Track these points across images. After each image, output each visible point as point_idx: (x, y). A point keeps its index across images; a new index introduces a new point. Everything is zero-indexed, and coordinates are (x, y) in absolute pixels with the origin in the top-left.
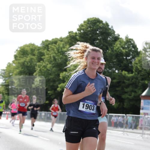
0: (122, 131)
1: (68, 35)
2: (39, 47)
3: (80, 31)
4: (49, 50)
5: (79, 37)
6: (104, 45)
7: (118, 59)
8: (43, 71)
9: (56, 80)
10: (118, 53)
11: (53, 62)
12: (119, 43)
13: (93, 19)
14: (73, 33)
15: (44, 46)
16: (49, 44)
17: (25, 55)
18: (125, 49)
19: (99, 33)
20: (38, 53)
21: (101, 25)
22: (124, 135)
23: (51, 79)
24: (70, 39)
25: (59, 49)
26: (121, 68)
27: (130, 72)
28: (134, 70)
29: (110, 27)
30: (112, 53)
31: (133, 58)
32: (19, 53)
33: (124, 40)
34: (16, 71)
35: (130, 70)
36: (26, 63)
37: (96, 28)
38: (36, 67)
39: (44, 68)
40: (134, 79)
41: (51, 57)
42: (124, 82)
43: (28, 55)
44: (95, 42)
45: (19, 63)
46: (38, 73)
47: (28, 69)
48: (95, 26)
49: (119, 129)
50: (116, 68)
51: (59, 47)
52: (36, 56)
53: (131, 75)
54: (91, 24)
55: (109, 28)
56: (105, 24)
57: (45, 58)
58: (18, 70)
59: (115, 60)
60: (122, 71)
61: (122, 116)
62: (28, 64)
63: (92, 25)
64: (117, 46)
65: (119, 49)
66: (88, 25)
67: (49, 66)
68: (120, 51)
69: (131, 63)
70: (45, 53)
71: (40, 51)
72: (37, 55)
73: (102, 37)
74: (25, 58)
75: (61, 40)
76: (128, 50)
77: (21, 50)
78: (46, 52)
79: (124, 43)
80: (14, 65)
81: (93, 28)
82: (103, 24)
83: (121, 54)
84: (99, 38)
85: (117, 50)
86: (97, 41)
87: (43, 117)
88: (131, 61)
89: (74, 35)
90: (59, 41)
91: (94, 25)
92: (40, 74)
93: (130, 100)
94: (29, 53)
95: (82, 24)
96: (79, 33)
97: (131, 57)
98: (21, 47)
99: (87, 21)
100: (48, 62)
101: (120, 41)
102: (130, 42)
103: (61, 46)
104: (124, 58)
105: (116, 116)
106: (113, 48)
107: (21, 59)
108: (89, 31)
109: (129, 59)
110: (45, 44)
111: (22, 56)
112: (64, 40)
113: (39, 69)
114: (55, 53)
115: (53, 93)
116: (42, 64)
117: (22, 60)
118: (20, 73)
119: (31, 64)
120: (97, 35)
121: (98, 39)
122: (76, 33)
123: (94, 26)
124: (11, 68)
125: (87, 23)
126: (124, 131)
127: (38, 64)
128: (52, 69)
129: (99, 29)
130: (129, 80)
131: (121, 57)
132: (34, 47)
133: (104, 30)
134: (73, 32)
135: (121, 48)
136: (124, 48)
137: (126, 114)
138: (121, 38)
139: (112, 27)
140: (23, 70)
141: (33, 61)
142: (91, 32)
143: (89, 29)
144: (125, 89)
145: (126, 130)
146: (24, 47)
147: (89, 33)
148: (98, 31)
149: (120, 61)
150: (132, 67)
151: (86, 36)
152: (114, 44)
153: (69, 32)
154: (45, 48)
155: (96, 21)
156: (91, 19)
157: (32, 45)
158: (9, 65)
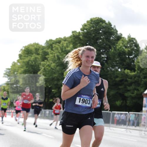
0: (125, 128)
1: (72, 34)
2: (43, 47)
3: (83, 31)
4: (53, 49)
5: (82, 36)
6: (106, 44)
7: (120, 58)
8: (47, 70)
9: (60, 78)
10: (121, 52)
11: (57, 61)
12: (122, 42)
13: (96, 19)
14: (77, 33)
15: (48, 46)
16: (53, 43)
17: (29, 55)
18: (128, 48)
19: (102, 33)
20: (42, 52)
21: (104, 25)
22: (127, 132)
23: (55, 78)
24: (73, 39)
25: (63, 49)
26: (124, 67)
27: (133, 71)
28: (136, 69)
29: (113, 26)
30: (115, 52)
31: (136, 56)
32: (24, 52)
33: (127, 39)
34: (21, 70)
35: (132, 69)
36: (30, 62)
37: (99, 27)
38: (40, 66)
39: (48, 67)
40: (136, 78)
41: (54, 56)
42: (126, 81)
43: (32, 54)
44: (98, 41)
45: (23, 62)
46: (42, 72)
47: (32, 68)
48: (99, 25)
49: (122, 126)
50: (119, 67)
51: (63, 47)
52: (40, 56)
53: (133, 73)
54: (94, 24)
55: (112, 28)
56: (108, 23)
57: (49, 57)
58: (22, 69)
59: (118, 59)
60: (125, 70)
61: (125, 113)
62: (32, 63)
63: (95, 25)
64: (119, 45)
65: (121, 48)
66: (92, 25)
67: (53, 65)
68: (123, 50)
69: (133, 61)
70: (50, 53)
71: (44, 50)
72: (42, 55)
73: (105, 37)
75: (65, 39)
76: (131, 49)
77: (25, 49)
78: (50, 51)
79: (126, 42)
80: (19, 64)
81: (96, 27)
82: (106, 23)
83: (124, 53)
84: (102, 37)
85: (120, 49)
87: (47, 115)
88: (134, 59)
89: (77, 34)
90: (63, 40)
91: (96, 24)
92: (44, 73)
93: (133, 98)
94: (33, 52)
95: (85, 23)
96: (82, 33)
97: (133, 56)
98: (26, 46)
99: (90, 21)
100: (52, 61)
101: (123, 40)
102: (132, 41)
103: (65, 45)
104: (126, 57)
105: (118, 114)
106: (116, 47)
107: (26, 58)
108: (92, 31)
109: (132, 58)
110: (49, 44)
111: (27, 55)
112: (67, 39)
113: (43, 68)
114: (59, 53)
115: (57, 92)
116: (47, 63)
117: (27, 60)
118: (25, 72)
119: (35, 63)
120: (100, 35)
121: (101, 39)
122: (79, 33)
123: (96, 26)
124: (16, 67)
125: (90, 22)
126: (127, 129)
127: (42, 63)
128: (56, 68)
129: (102, 29)
130: (131, 78)
131: (124, 56)
132: (38, 47)
133: (107, 29)
134: (76, 31)
135: (124, 48)
136: (126, 47)
137: (129, 112)
138: (124, 38)
139: (115, 26)
140: (27, 69)
141: (37, 60)
142: (94, 31)
143: (92, 28)
144: (127, 87)
145: (129, 127)
146: (28, 46)
147: (92, 32)
148: (100, 30)
149: (123, 60)
150: (135, 65)
151: (90, 36)
152: (117, 43)
153: (73, 32)
154: (49, 47)
155: (99, 20)
156: (94, 19)
157: (36, 45)
158: (14, 64)
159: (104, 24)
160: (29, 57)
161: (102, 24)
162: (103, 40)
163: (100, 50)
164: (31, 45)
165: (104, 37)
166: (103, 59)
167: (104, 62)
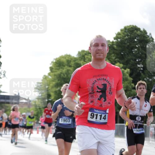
2: (75, 58)
3: (117, 40)
4: (86, 60)
5: (116, 45)
6: (142, 53)
13: (130, 27)
14: (110, 42)
15: (80, 57)
16: (86, 54)
17: (61, 67)
19: (137, 41)
20: (74, 64)
21: (139, 33)
29: (148, 34)
32: (55, 65)
34: (52, 83)
36: (62, 75)
37: (133, 36)
43: (64, 66)
44: (133, 50)
45: (55, 75)
48: (133, 34)
52: (72, 68)
54: (128, 32)
56: (143, 31)
58: (54, 83)
62: (64, 75)
63: (130, 33)
66: (126, 33)
71: (77, 62)
72: (74, 67)
74: (62, 69)
77: (56, 61)
78: (83, 63)
80: (50, 77)
81: (131, 36)
82: (141, 31)
84: (137, 46)
86: (135, 49)
89: (111, 44)
91: (131, 33)
94: (64, 64)
95: (119, 32)
96: (116, 42)
98: (57, 59)
99: (124, 29)
107: (56, 70)
108: (126, 39)
110: (82, 55)
111: (58, 68)
117: (59, 72)
118: (57, 86)
119: (67, 76)
120: (135, 43)
122: (113, 42)
124: (48, 81)
125: (124, 31)
129: (137, 37)
132: (70, 58)
133: (142, 37)
139: (150, 34)
140: (59, 82)
141: (70, 72)
142: (129, 40)
143: (127, 37)
146: (60, 58)
148: (135, 39)
151: (124, 45)
154: (82, 58)
155: (133, 28)
156: (128, 27)
157: (68, 57)
158: (45, 78)
159: (139, 31)
160: (61, 69)
161: (137, 32)
162: (138, 48)
163: (135, 60)
164: (62, 57)
165: (139, 45)
166: (140, 69)
167: (141, 72)
